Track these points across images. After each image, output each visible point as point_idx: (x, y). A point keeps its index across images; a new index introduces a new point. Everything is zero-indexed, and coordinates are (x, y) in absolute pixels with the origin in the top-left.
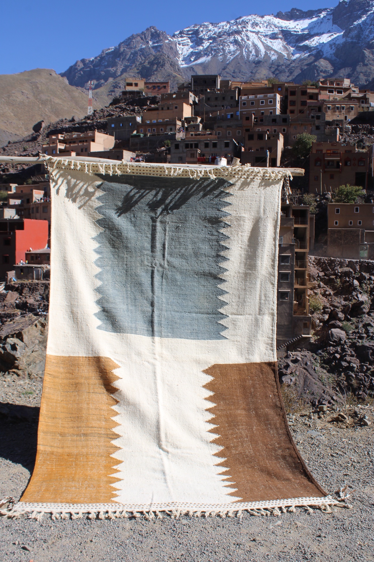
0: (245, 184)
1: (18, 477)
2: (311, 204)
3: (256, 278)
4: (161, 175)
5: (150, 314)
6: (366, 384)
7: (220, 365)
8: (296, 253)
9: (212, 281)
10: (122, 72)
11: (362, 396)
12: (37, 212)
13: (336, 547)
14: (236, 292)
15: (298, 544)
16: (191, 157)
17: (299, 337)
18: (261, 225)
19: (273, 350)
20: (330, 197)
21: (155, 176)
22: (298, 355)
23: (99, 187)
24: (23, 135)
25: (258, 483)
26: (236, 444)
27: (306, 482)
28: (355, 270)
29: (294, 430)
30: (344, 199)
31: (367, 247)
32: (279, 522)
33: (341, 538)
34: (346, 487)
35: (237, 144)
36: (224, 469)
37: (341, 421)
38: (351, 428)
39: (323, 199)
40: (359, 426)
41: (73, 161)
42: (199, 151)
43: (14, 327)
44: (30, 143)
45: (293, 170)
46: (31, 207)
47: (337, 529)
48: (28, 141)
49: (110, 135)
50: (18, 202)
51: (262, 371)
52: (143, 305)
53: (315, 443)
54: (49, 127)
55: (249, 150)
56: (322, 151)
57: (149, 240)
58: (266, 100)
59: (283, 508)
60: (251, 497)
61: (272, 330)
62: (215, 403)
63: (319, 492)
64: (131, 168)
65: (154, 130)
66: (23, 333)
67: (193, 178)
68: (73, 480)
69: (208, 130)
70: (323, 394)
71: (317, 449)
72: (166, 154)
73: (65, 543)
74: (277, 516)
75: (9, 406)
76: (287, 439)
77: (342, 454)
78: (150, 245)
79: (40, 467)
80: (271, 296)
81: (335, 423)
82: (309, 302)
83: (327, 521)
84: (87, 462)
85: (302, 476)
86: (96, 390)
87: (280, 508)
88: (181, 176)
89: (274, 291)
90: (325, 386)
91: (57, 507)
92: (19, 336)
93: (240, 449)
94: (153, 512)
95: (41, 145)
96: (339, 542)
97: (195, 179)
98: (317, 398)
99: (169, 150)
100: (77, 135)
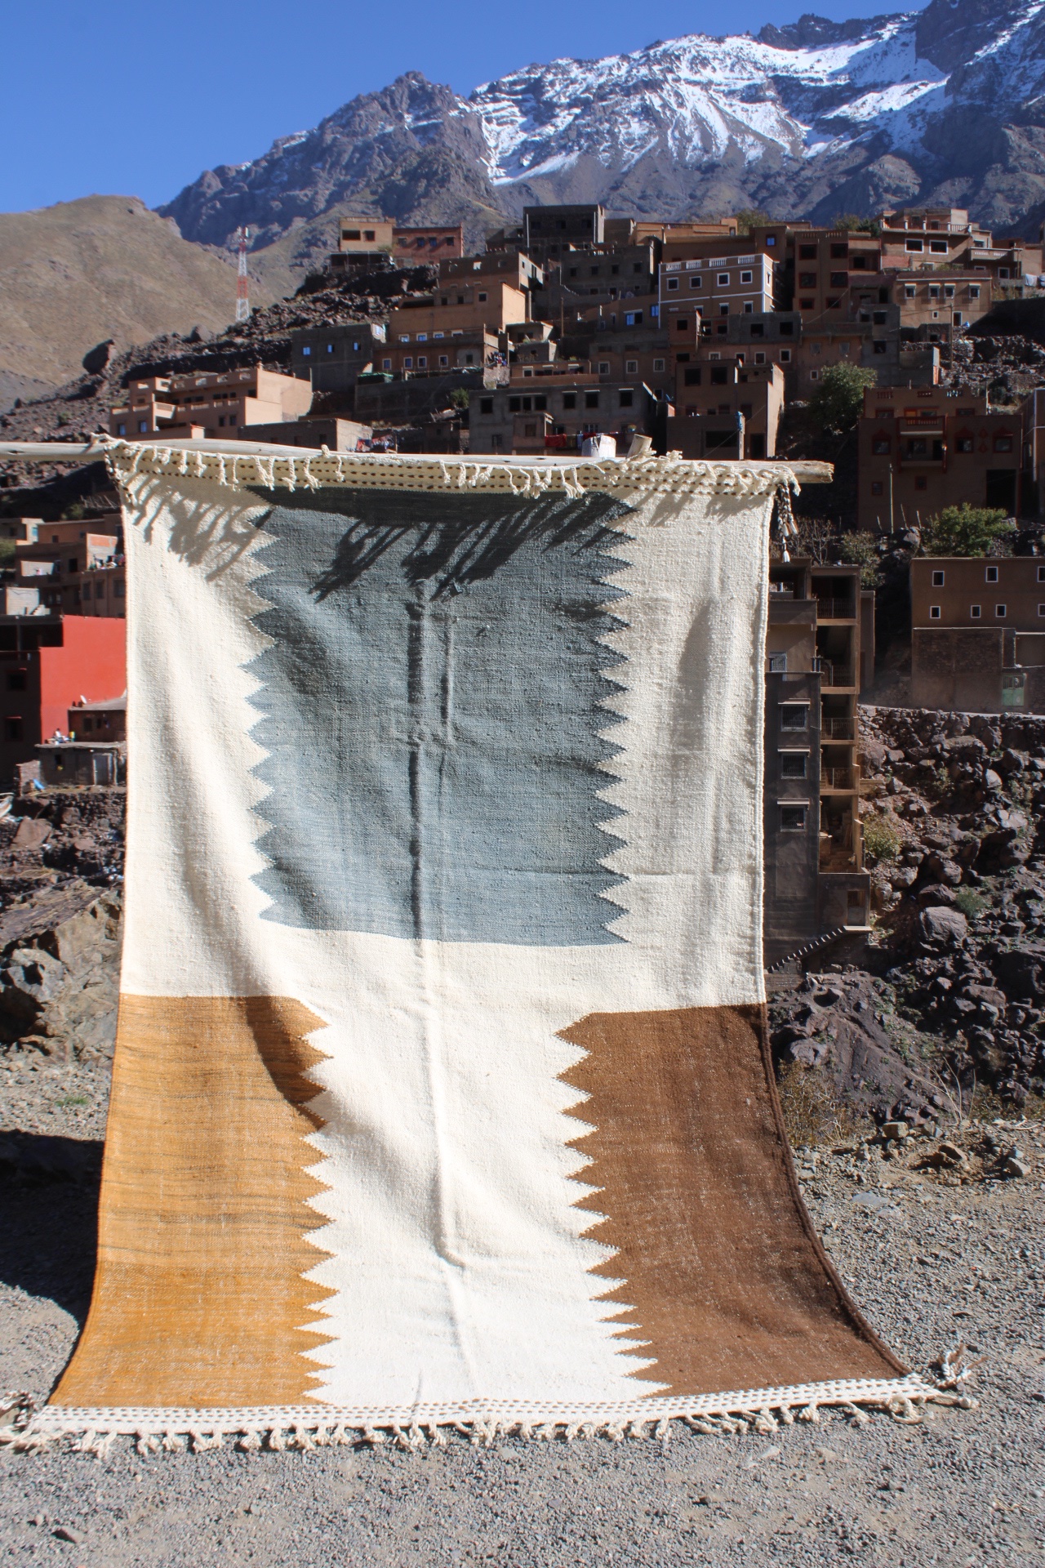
0: (669, 508)
1: (45, 1336)
2: (864, 561)
3: (703, 769)
4: (431, 487)
5: (408, 877)
6: (1024, 1059)
7: (606, 1015)
8: (825, 697)
9: (581, 781)
10: (330, 203)
11: (1015, 1095)
12: (100, 595)
13: (933, 1518)
14: (649, 811)
15: (825, 1510)
16: (527, 435)
17: (837, 932)
18: (715, 622)
19: (753, 972)
20: (918, 540)
21: (416, 489)
22: (834, 981)
23: (260, 523)
24: (56, 382)
25: (715, 1342)
26: (652, 1241)
27: (847, 1337)
28: (989, 741)
29: (815, 1194)
30: (957, 546)
31: (1021, 679)
32: (774, 1451)
33: (946, 1492)
34: (960, 1348)
35: (655, 398)
36: (621, 1309)
37: (949, 1166)
38: (977, 1184)
39: (896, 547)
40: (996, 1178)
41: (185, 453)
42: (548, 419)
43: (32, 918)
44: (77, 404)
45: (800, 465)
46: (83, 581)
47: (934, 1466)
48: (72, 398)
49: (298, 377)
50: (44, 568)
51: (724, 1032)
52: (387, 850)
53: (875, 1227)
54: (128, 359)
55: (689, 412)
56: (891, 411)
57: (402, 668)
58: (735, 273)
59: (785, 1410)
60: (696, 1381)
61: (752, 914)
62: (594, 1123)
63: (885, 1365)
64: (348, 468)
65: (421, 360)
66: (57, 934)
67: (522, 494)
68: (198, 1342)
69: (573, 359)
70: (906, 1091)
71: (881, 1245)
72: (457, 427)
73: (176, 1518)
74: (769, 1432)
75: (20, 1137)
76: (795, 1224)
77: (949, 1256)
78: (405, 684)
79: (104, 1307)
80: (747, 818)
81: (930, 1170)
82: (862, 834)
83: (906, 1446)
84: (236, 1292)
85: (839, 1323)
86: (262, 1092)
87: (777, 1412)
88: (488, 487)
89: (754, 806)
90: (912, 1066)
91: (151, 1417)
92: (48, 942)
93: (663, 1253)
94: (420, 1427)
95: (107, 410)
96: (940, 1502)
97: (526, 496)
98: (890, 1100)
99: (464, 418)
100: (208, 378)
